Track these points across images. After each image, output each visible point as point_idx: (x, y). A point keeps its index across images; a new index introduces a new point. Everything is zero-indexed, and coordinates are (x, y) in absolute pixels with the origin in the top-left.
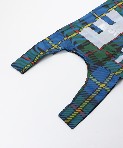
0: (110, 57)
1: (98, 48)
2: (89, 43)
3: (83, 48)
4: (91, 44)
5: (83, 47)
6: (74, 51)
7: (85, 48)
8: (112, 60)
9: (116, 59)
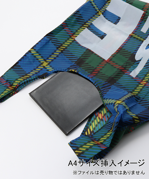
0: (123, 70)
1: (104, 60)
2: (91, 53)
3: (85, 63)
4: (93, 54)
5: (85, 61)
6: (74, 70)
7: (86, 62)
8: (125, 74)
9: (131, 72)
